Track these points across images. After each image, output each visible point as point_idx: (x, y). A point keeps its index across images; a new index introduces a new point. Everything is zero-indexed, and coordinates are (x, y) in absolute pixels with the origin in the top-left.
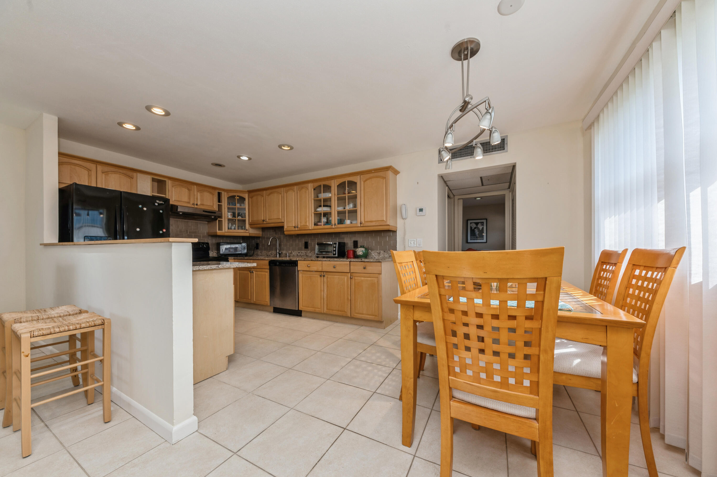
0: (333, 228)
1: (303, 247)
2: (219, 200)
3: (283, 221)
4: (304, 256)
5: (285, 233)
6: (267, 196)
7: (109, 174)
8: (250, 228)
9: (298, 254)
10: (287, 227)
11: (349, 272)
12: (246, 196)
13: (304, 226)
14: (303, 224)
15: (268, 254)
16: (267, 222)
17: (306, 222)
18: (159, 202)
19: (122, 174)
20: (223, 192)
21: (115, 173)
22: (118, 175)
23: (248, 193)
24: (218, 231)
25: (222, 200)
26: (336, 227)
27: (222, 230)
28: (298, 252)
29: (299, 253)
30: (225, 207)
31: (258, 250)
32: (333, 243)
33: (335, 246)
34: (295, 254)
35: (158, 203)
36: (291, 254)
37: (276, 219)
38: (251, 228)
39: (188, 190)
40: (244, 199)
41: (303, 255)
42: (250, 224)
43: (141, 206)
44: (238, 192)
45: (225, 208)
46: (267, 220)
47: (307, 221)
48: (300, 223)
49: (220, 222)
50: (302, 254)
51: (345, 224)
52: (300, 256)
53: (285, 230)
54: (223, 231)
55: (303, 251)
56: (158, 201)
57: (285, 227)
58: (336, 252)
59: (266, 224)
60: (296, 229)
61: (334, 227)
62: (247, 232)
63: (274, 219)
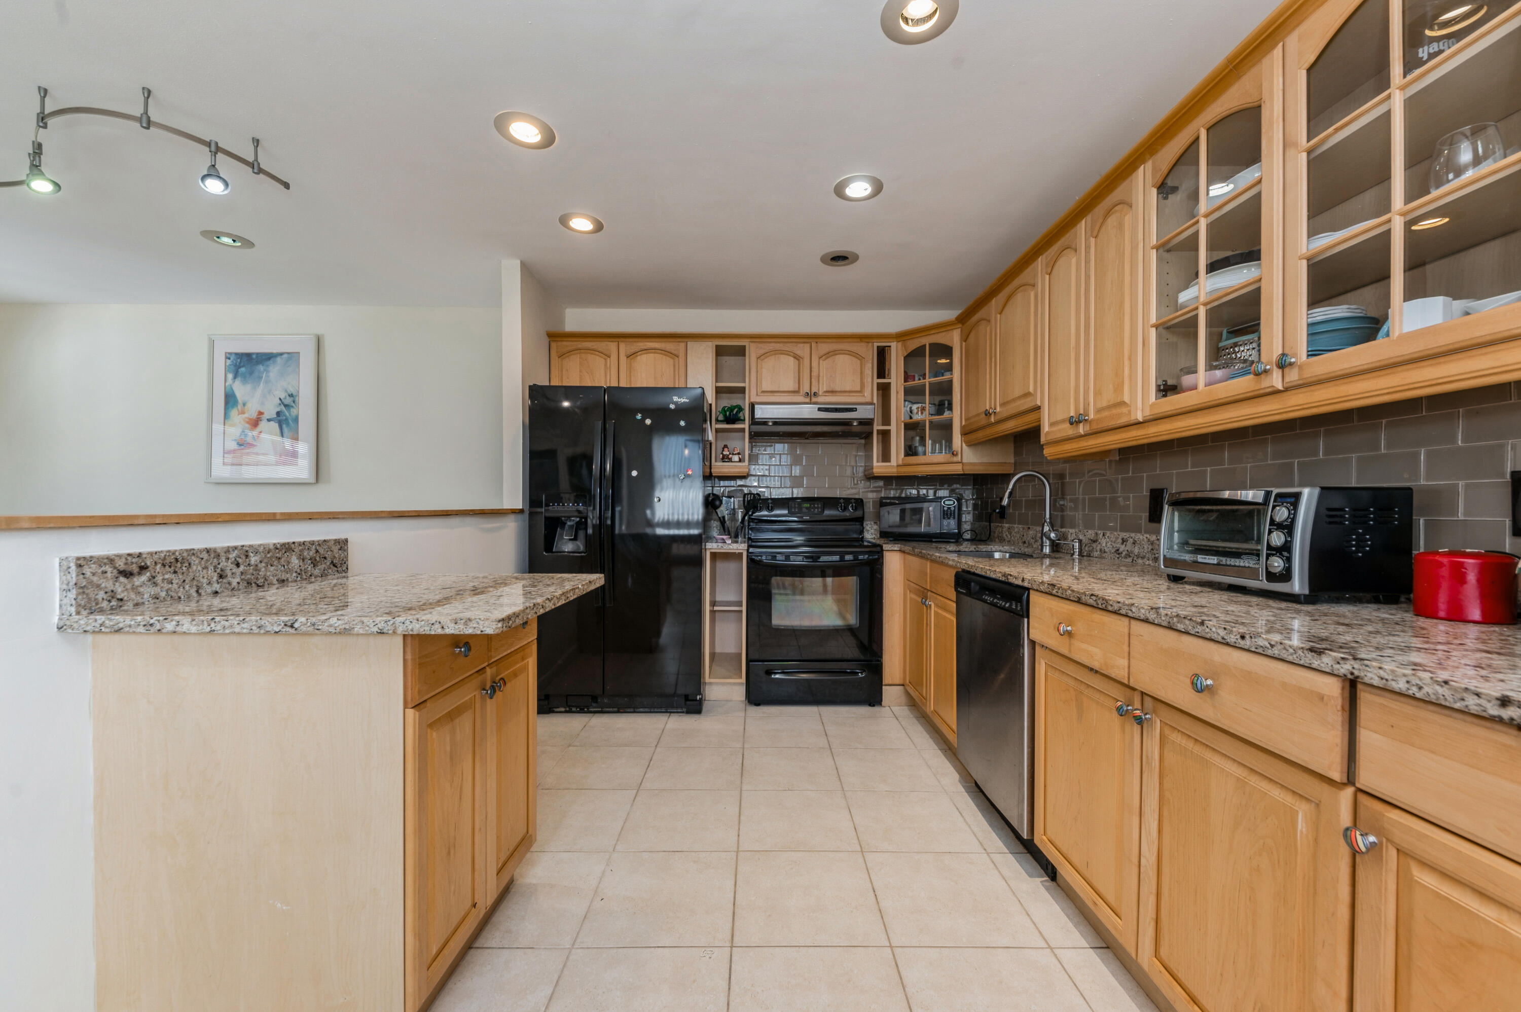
0: (1278, 392)
1: (1145, 515)
2: (882, 371)
3: (1039, 403)
4: (1143, 558)
5: (1049, 452)
6: (999, 315)
7: (637, 356)
8: (964, 445)
9: (1122, 548)
10: (1052, 424)
11: (1337, 775)
12: (954, 338)
13: (1109, 407)
14: (1108, 397)
15: (1024, 539)
16: (998, 417)
17: (1119, 388)
18: (679, 400)
19: (660, 351)
20: (894, 345)
21: (646, 353)
22: (652, 355)
23: (960, 325)
24: (875, 463)
25: (889, 370)
26: (1293, 376)
27: (889, 461)
28: (1120, 540)
29: (1124, 541)
30: (899, 386)
31: (1005, 520)
32: (1268, 494)
33: (1282, 514)
34: (1108, 544)
35: (676, 403)
36: (1094, 545)
37: (1020, 397)
38: (970, 444)
39: (795, 358)
40: (947, 351)
41: (1138, 556)
42: (965, 433)
43: (640, 415)
44: (933, 332)
45: (897, 392)
46: (998, 409)
47: (1123, 382)
48: (1095, 394)
49: (885, 436)
50: (1136, 550)
51: (1388, 335)
52: (1130, 560)
53: (1043, 439)
54: (894, 462)
55: (1139, 537)
56: (675, 399)
57: (1046, 428)
58: (1289, 560)
59: (998, 422)
60: (1081, 429)
61: (1276, 380)
62: (955, 459)
63: (1014, 400)
